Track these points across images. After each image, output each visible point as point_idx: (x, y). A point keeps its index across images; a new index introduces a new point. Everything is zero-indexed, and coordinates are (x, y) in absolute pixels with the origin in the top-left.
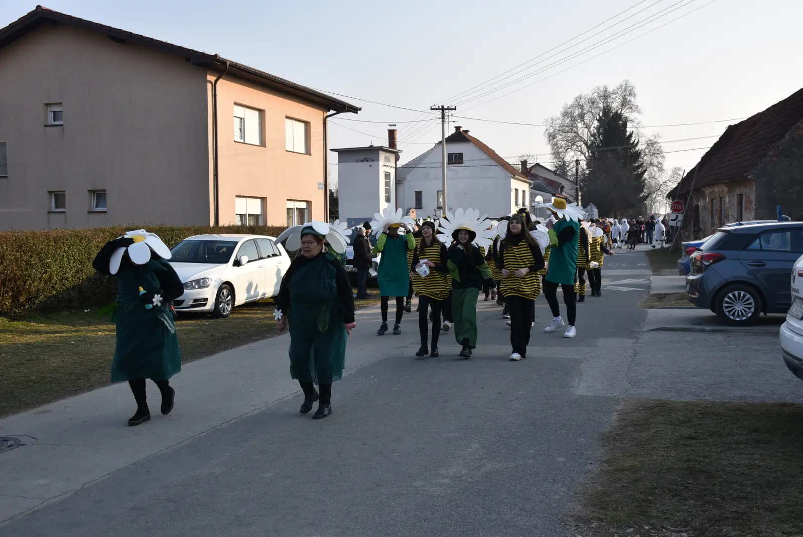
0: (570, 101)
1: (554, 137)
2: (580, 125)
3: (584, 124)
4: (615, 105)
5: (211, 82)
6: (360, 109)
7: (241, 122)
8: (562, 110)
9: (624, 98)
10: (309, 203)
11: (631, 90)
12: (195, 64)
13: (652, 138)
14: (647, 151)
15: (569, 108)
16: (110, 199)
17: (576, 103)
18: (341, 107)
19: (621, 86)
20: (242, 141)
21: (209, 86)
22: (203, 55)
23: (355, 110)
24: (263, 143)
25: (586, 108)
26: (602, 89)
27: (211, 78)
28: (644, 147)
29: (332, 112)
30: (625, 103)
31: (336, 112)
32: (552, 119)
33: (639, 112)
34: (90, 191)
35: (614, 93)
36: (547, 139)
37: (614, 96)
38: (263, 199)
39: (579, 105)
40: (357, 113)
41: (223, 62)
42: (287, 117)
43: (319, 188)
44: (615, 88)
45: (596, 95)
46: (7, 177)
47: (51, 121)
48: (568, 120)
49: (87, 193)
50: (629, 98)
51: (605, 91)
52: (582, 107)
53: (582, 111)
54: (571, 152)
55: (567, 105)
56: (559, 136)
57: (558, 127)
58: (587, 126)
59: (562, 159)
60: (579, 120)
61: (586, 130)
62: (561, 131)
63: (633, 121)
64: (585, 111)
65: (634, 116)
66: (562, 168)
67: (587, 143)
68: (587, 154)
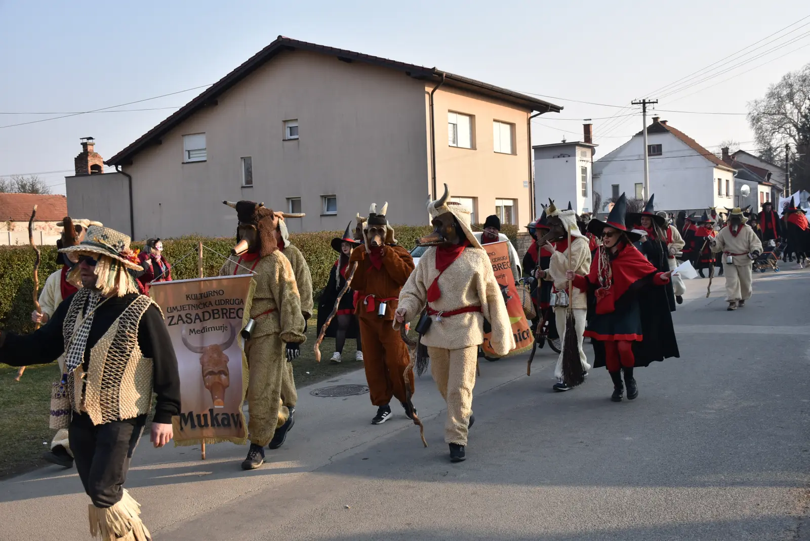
1: (758, 120)
2: (789, 106)
3: (794, 104)
5: (428, 93)
6: (562, 108)
7: (454, 128)
8: (767, 91)
10: (515, 200)
12: (415, 78)
15: (776, 88)
16: (339, 203)
17: (784, 83)
18: (544, 107)
20: (455, 145)
21: (427, 97)
22: (423, 69)
23: (557, 109)
24: (473, 147)
25: (796, 87)
27: (429, 89)
29: (535, 112)
31: (539, 112)
32: (756, 102)
34: (322, 196)
36: (750, 123)
38: (475, 199)
39: (787, 84)
40: (559, 112)
41: (440, 74)
42: (495, 121)
43: (525, 186)
46: (252, 187)
47: (288, 136)
48: (774, 102)
49: (319, 199)
52: (791, 86)
53: (791, 90)
54: (778, 136)
55: (773, 86)
56: (764, 119)
57: (762, 109)
58: (797, 106)
59: (767, 143)
60: (787, 100)
61: (796, 111)
62: (766, 113)
64: (794, 90)
66: (768, 153)
67: (797, 125)
68: (797, 137)
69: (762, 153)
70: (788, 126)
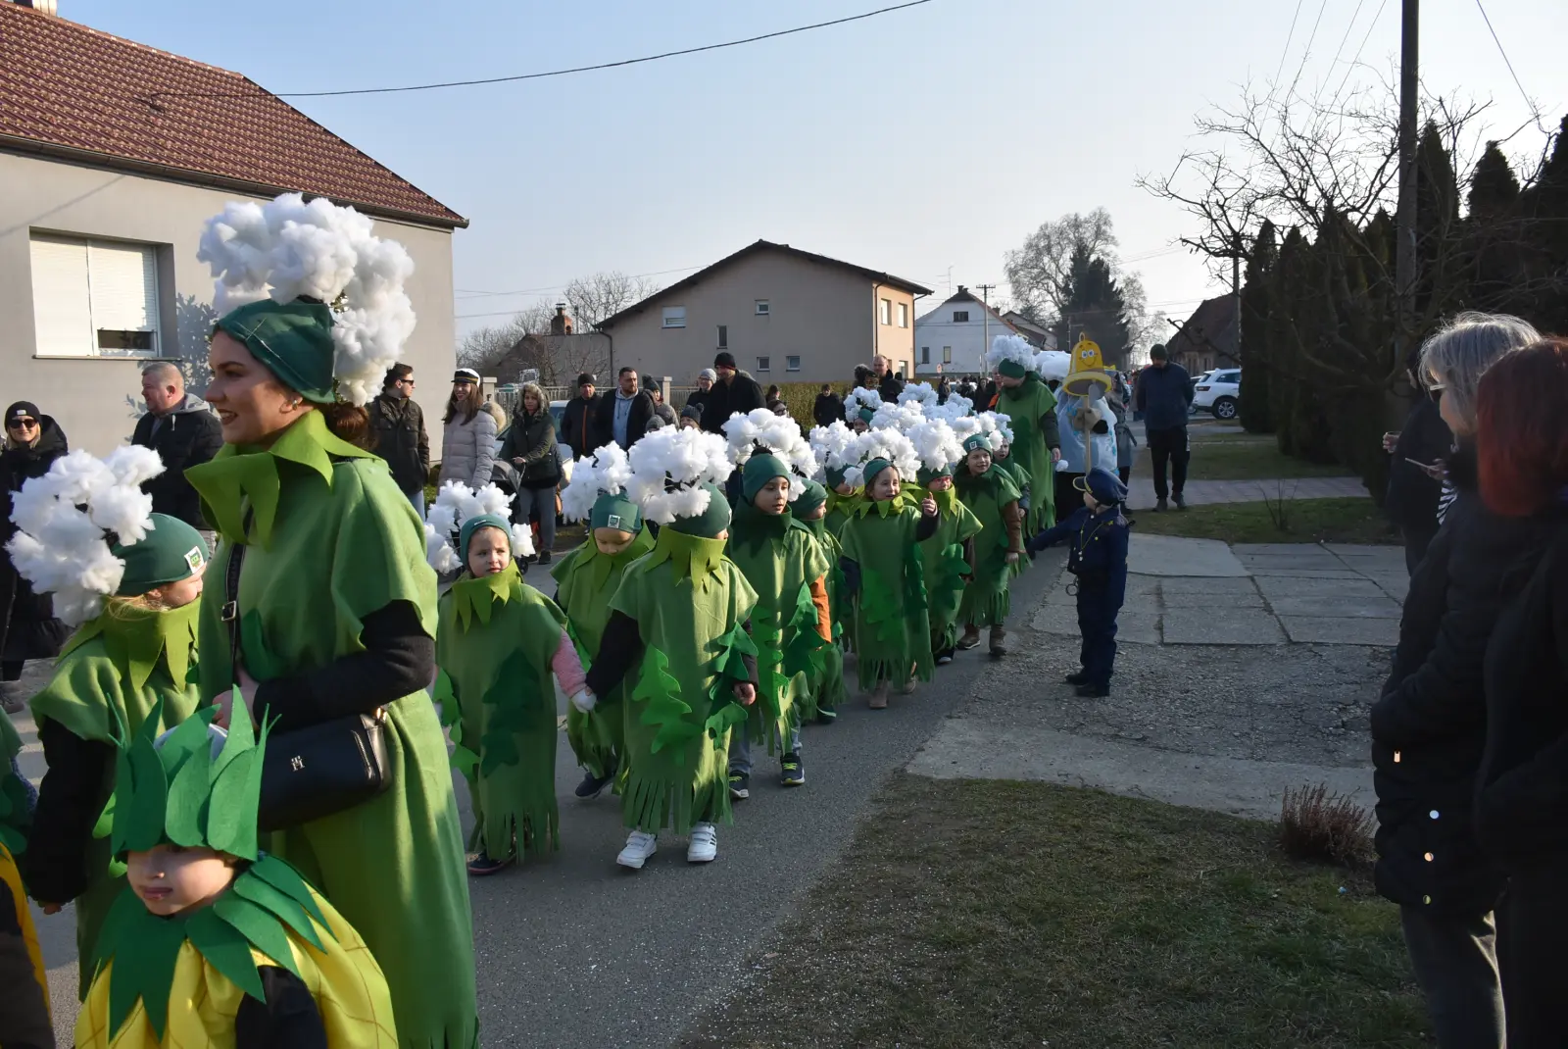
0: (1035, 231)
1: (1016, 273)
2: (1046, 259)
3: (1052, 258)
4: (1088, 234)
8: (1025, 241)
9: (1099, 227)
11: (1106, 219)
13: (1132, 277)
14: (1125, 291)
15: (1034, 239)
17: (1042, 233)
19: (1095, 214)
25: (1054, 238)
26: (1073, 217)
28: (1122, 285)
30: (1099, 234)
32: (1013, 252)
33: (1116, 244)
35: (1086, 222)
36: (1007, 274)
37: (1087, 225)
39: (1045, 235)
44: (1088, 216)
45: (1066, 223)
48: (1032, 254)
50: (1103, 228)
51: (1076, 220)
52: (1048, 237)
53: (1049, 242)
54: (1035, 292)
55: (1030, 235)
56: (1022, 273)
57: (1020, 261)
58: (1055, 260)
59: (1027, 300)
60: (1045, 253)
61: (1053, 266)
62: (1024, 265)
63: (1108, 255)
64: (1052, 243)
65: (1110, 248)
66: (1029, 312)
67: (1055, 281)
68: (1055, 294)
69: (1021, 310)
70: (1045, 281)
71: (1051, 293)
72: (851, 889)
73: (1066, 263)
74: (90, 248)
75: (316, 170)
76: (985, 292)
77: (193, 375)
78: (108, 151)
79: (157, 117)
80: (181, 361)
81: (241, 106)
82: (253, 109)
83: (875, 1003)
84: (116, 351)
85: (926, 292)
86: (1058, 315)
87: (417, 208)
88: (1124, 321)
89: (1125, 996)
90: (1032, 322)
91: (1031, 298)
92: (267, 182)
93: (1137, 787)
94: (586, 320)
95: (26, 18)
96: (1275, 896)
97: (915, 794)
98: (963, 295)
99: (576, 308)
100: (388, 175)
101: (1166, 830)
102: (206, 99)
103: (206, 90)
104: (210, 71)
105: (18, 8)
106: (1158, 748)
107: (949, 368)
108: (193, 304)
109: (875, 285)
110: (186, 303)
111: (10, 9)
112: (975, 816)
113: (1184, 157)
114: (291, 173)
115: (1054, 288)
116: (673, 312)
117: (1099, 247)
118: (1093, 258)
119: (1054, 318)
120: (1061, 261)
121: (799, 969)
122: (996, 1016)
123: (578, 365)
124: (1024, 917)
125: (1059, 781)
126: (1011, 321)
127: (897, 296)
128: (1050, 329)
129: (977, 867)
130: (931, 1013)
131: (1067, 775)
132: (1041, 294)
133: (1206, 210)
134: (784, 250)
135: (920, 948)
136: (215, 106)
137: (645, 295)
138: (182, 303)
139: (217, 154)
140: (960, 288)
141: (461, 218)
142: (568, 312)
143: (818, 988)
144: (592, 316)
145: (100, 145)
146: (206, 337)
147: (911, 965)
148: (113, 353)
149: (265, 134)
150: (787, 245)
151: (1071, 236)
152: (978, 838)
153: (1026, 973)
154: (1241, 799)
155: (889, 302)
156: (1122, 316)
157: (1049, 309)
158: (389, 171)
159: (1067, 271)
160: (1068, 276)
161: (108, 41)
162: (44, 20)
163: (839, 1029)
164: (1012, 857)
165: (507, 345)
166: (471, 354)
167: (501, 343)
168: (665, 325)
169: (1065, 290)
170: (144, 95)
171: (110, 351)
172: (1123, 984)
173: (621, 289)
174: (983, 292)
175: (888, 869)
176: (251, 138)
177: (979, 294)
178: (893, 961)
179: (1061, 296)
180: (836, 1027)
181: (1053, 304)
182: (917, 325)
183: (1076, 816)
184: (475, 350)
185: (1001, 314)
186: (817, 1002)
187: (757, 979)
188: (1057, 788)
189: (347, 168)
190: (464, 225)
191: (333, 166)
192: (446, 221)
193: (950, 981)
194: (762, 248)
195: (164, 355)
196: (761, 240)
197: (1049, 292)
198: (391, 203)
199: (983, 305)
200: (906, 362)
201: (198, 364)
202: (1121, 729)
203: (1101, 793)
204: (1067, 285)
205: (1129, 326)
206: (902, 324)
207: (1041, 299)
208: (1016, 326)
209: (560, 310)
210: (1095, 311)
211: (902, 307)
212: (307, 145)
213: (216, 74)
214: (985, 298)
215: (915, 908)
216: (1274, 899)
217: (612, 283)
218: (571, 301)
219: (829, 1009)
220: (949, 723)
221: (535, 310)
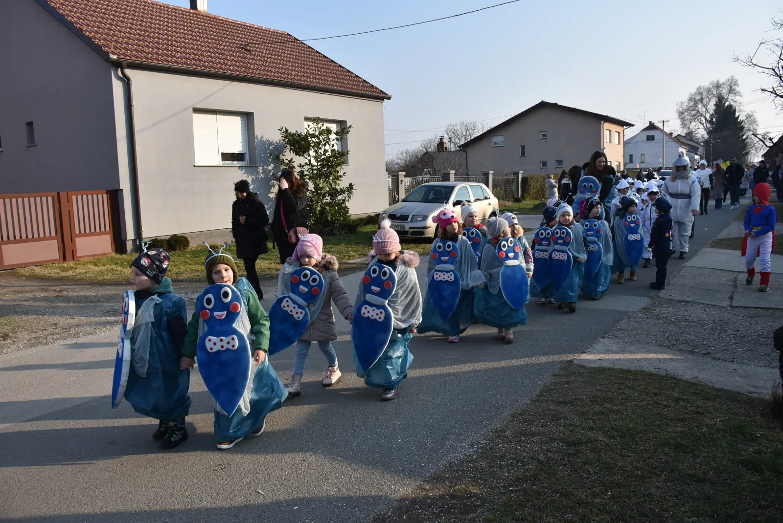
0: (694, 91)
1: (683, 114)
2: (700, 106)
3: (703, 105)
4: (724, 91)
8: (688, 97)
9: (731, 87)
11: (735, 82)
13: (750, 113)
14: (746, 121)
15: (693, 95)
17: (698, 92)
19: (729, 80)
25: (705, 95)
26: (716, 82)
28: (744, 118)
30: (731, 91)
32: (681, 103)
35: (724, 84)
36: (678, 115)
37: (724, 86)
39: (699, 93)
44: (724, 81)
45: (711, 86)
48: (692, 103)
50: (734, 87)
52: (701, 94)
53: (702, 96)
54: (693, 124)
55: (691, 93)
56: (686, 113)
57: (685, 107)
58: (705, 106)
59: (689, 128)
60: (699, 102)
61: (704, 109)
62: (687, 110)
63: (736, 102)
64: (704, 96)
65: (737, 98)
66: (690, 134)
67: (705, 118)
68: (705, 125)
69: (685, 134)
70: (700, 118)
71: (703, 124)
72: (531, 415)
73: (712, 107)
74: (218, 116)
75: (319, 75)
76: (663, 124)
77: (262, 173)
78: (225, 71)
79: (247, 54)
80: (257, 166)
81: (286, 47)
82: (291, 48)
83: (528, 467)
84: (229, 162)
85: (630, 125)
86: (706, 136)
87: (366, 91)
88: (744, 137)
89: (659, 476)
90: (691, 140)
91: (691, 127)
92: (296, 81)
93: (697, 377)
94: (455, 144)
95: (195, 15)
96: (759, 435)
97: (575, 373)
98: (652, 126)
99: (450, 138)
100: (353, 75)
101: (704, 398)
102: (270, 45)
103: (270, 41)
104: (272, 32)
105: (192, 11)
106: (715, 359)
107: (643, 166)
108: (263, 139)
109: (602, 122)
110: (259, 139)
111: (188, 12)
112: (603, 385)
113: (761, 43)
114: (307, 77)
115: (704, 121)
116: (498, 139)
117: (731, 98)
118: (727, 104)
119: (704, 137)
120: (708, 107)
121: (495, 448)
122: (587, 478)
123: (447, 166)
124: (615, 434)
125: (653, 371)
126: (679, 140)
127: (615, 128)
128: (702, 144)
129: (597, 408)
130: (555, 474)
131: (659, 369)
132: (696, 124)
133: (775, 72)
134: (555, 106)
135: (558, 444)
136: (273, 48)
137: (485, 131)
138: (257, 139)
139: (273, 70)
140: (650, 122)
141: (387, 95)
142: (446, 140)
143: (502, 458)
144: (459, 142)
145: (222, 69)
146: (268, 155)
147: (551, 452)
148: (228, 164)
149: (296, 59)
150: (556, 103)
151: (715, 93)
152: (601, 395)
153: (609, 460)
154: (755, 387)
155: (610, 131)
156: (744, 135)
157: (701, 132)
158: (353, 74)
159: (712, 112)
160: (713, 114)
161: (228, 21)
162: (202, 15)
163: (507, 477)
164: (617, 405)
165: (417, 157)
166: (400, 162)
167: (414, 156)
168: (494, 146)
169: (711, 122)
170: (242, 45)
171: (226, 162)
172: (658, 470)
173: (473, 128)
174: (662, 124)
175: (551, 407)
176: (289, 61)
177: (660, 125)
178: (542, 449)
179: (708, 125)
180: (506, 476)
181: (703, 130)
182: (626, 143)
183: (657, 389)
184: (402, 160)
185: (673, 136)
186: (500, 464)
187: (474, 452)
188: (652, 375)
189: (333, 73)
190: (389, 98)
191: (327, 73)
192: (380, 96)
193: (569, 460)
194: (543, 105)
195: (250, 164)
196: (542, 101)
197: (701, 123)
198: (353, 89)
199: (662, 131)
200: (619, 163)
201: (265, 167)
202: (696, 348)
203: (675, 378)
204: (712, 119)
205: (747, 140)
206: (617, 142)
207: (697, 127)
208: (681, 142)
209: (441, 139)
210: (726, 132)
211: (617, 133)
212: (315, 63)
213: (275, 33)
214: (663, 127)
215: (560, 426)
216: (758, 437)
217: (469, 125)
218: (448, 135)
219: (505, 467)
220: (602, 340)
221: (430, 140)
